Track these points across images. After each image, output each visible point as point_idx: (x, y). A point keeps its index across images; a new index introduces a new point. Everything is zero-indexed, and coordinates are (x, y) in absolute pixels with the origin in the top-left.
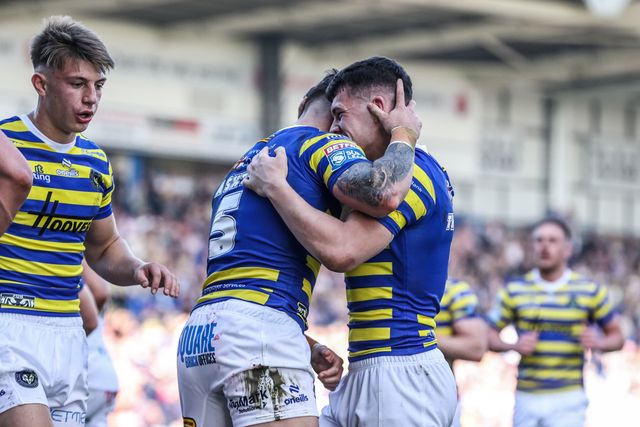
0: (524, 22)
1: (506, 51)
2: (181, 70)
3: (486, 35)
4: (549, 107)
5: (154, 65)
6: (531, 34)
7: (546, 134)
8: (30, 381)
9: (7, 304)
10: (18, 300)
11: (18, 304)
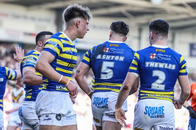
0: (133, 6)
1: (128, 14)
2: (33, 19)
3: (122, 10)
4: (140, 30)
5: (25, 17)
6: (135, 9)
7: (139, 38)
8: (59, 118)
9: (58, 89)
10: (61, 87)
11: (61, 89)
